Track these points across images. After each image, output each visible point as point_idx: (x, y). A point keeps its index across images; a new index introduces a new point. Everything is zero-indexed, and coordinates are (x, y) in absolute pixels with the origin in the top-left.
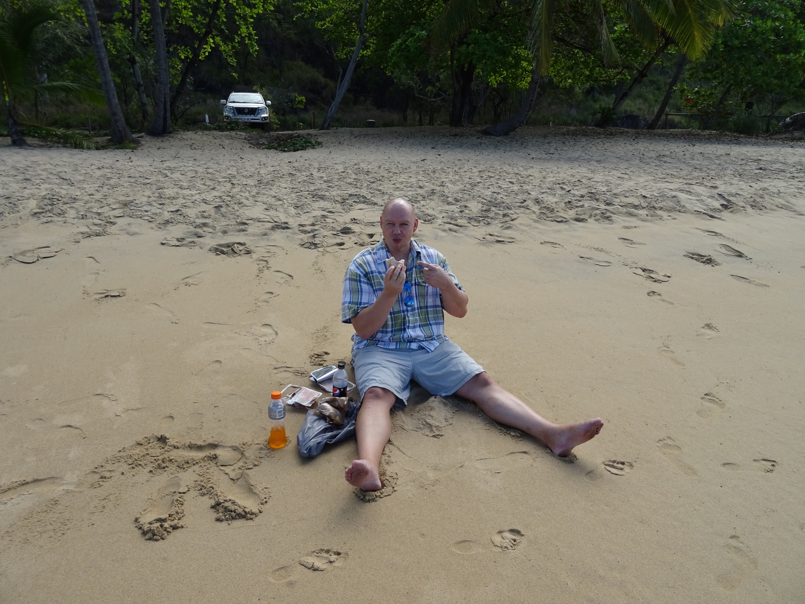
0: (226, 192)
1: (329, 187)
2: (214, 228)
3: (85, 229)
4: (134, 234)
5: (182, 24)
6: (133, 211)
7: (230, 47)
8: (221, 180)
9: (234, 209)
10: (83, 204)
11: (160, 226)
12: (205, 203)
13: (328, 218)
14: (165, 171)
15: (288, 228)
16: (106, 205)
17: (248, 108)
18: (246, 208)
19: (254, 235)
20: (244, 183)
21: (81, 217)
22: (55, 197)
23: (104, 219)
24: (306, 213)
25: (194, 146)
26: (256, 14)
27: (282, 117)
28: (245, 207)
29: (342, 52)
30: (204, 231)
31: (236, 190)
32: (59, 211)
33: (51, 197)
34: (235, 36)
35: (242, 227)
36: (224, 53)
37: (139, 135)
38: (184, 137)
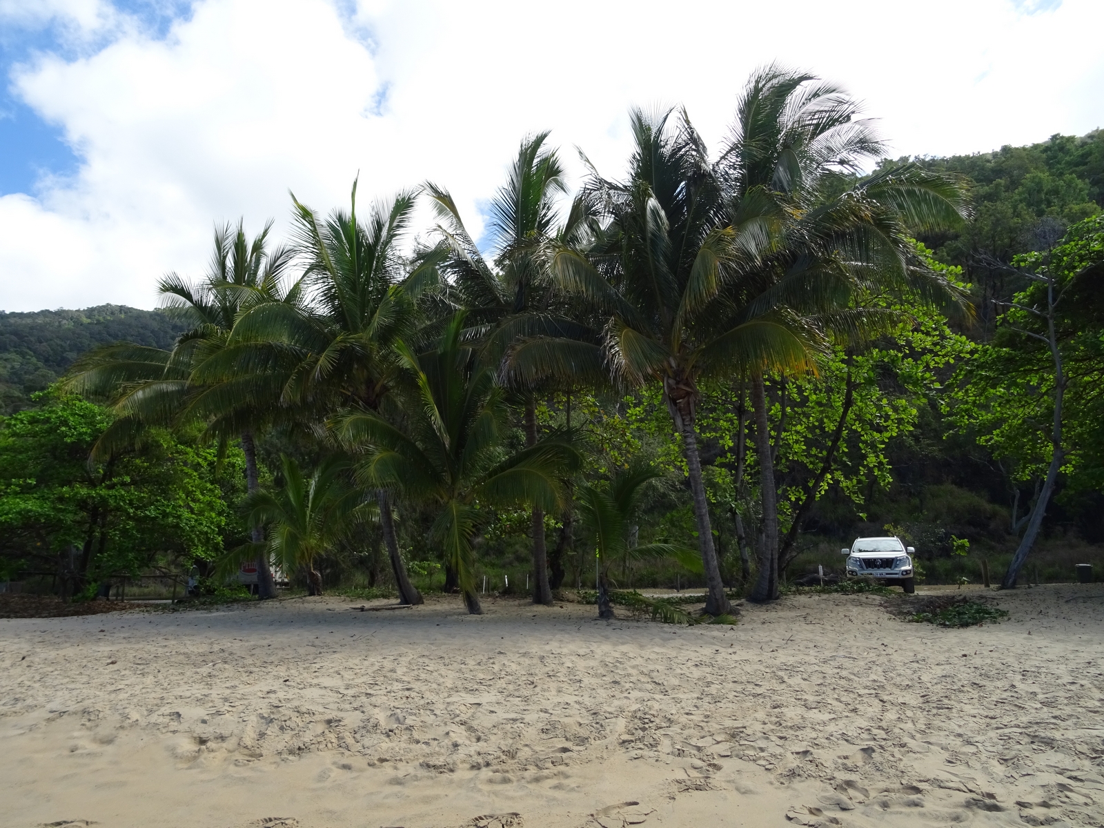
0: (876, 718)
1: (1055, 717)
2: (865, 792)
3: (681, 775)
4: (746, 792)
5: (793, 460)
6: (744, 747)
7: (855, 481)
8: (862, 692)
9: (893, 756)
10: (680, 731)
11: (782, 780)
12: (847, 741)
13: (1071, 791)
14: (780, 673)
15: (995, 808)
16: (708, 734)
17: (881, 559)
18: (914, 755)
19: (937, 818)
20: (901, 700)
21: (677, 753)
22: (647, 716)
23: (705, 758)
24: (1025, 775)
25: (810, 618)
26: (888, 438)
27: (927, 563)
28: (911, 754)
29: (1023, 472)
30: (851, 799)
31: (891, 715)
32: (651, 740)
33: (643, 716)
34: (861, 468)
35: (914, 797)
36: (846, 489)
37: (738, 602)
38: (795, 603)
